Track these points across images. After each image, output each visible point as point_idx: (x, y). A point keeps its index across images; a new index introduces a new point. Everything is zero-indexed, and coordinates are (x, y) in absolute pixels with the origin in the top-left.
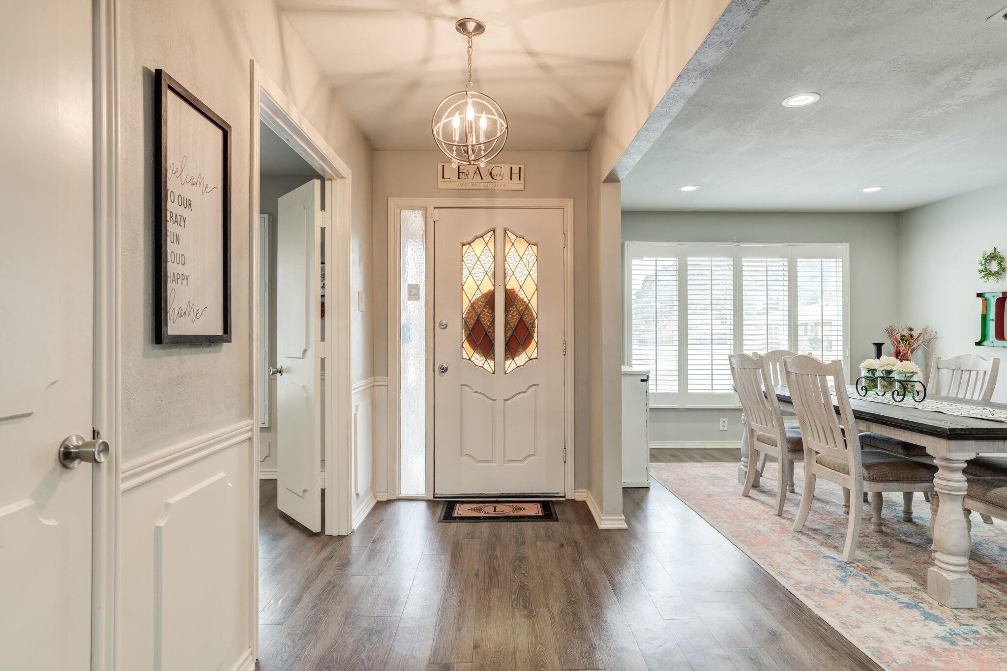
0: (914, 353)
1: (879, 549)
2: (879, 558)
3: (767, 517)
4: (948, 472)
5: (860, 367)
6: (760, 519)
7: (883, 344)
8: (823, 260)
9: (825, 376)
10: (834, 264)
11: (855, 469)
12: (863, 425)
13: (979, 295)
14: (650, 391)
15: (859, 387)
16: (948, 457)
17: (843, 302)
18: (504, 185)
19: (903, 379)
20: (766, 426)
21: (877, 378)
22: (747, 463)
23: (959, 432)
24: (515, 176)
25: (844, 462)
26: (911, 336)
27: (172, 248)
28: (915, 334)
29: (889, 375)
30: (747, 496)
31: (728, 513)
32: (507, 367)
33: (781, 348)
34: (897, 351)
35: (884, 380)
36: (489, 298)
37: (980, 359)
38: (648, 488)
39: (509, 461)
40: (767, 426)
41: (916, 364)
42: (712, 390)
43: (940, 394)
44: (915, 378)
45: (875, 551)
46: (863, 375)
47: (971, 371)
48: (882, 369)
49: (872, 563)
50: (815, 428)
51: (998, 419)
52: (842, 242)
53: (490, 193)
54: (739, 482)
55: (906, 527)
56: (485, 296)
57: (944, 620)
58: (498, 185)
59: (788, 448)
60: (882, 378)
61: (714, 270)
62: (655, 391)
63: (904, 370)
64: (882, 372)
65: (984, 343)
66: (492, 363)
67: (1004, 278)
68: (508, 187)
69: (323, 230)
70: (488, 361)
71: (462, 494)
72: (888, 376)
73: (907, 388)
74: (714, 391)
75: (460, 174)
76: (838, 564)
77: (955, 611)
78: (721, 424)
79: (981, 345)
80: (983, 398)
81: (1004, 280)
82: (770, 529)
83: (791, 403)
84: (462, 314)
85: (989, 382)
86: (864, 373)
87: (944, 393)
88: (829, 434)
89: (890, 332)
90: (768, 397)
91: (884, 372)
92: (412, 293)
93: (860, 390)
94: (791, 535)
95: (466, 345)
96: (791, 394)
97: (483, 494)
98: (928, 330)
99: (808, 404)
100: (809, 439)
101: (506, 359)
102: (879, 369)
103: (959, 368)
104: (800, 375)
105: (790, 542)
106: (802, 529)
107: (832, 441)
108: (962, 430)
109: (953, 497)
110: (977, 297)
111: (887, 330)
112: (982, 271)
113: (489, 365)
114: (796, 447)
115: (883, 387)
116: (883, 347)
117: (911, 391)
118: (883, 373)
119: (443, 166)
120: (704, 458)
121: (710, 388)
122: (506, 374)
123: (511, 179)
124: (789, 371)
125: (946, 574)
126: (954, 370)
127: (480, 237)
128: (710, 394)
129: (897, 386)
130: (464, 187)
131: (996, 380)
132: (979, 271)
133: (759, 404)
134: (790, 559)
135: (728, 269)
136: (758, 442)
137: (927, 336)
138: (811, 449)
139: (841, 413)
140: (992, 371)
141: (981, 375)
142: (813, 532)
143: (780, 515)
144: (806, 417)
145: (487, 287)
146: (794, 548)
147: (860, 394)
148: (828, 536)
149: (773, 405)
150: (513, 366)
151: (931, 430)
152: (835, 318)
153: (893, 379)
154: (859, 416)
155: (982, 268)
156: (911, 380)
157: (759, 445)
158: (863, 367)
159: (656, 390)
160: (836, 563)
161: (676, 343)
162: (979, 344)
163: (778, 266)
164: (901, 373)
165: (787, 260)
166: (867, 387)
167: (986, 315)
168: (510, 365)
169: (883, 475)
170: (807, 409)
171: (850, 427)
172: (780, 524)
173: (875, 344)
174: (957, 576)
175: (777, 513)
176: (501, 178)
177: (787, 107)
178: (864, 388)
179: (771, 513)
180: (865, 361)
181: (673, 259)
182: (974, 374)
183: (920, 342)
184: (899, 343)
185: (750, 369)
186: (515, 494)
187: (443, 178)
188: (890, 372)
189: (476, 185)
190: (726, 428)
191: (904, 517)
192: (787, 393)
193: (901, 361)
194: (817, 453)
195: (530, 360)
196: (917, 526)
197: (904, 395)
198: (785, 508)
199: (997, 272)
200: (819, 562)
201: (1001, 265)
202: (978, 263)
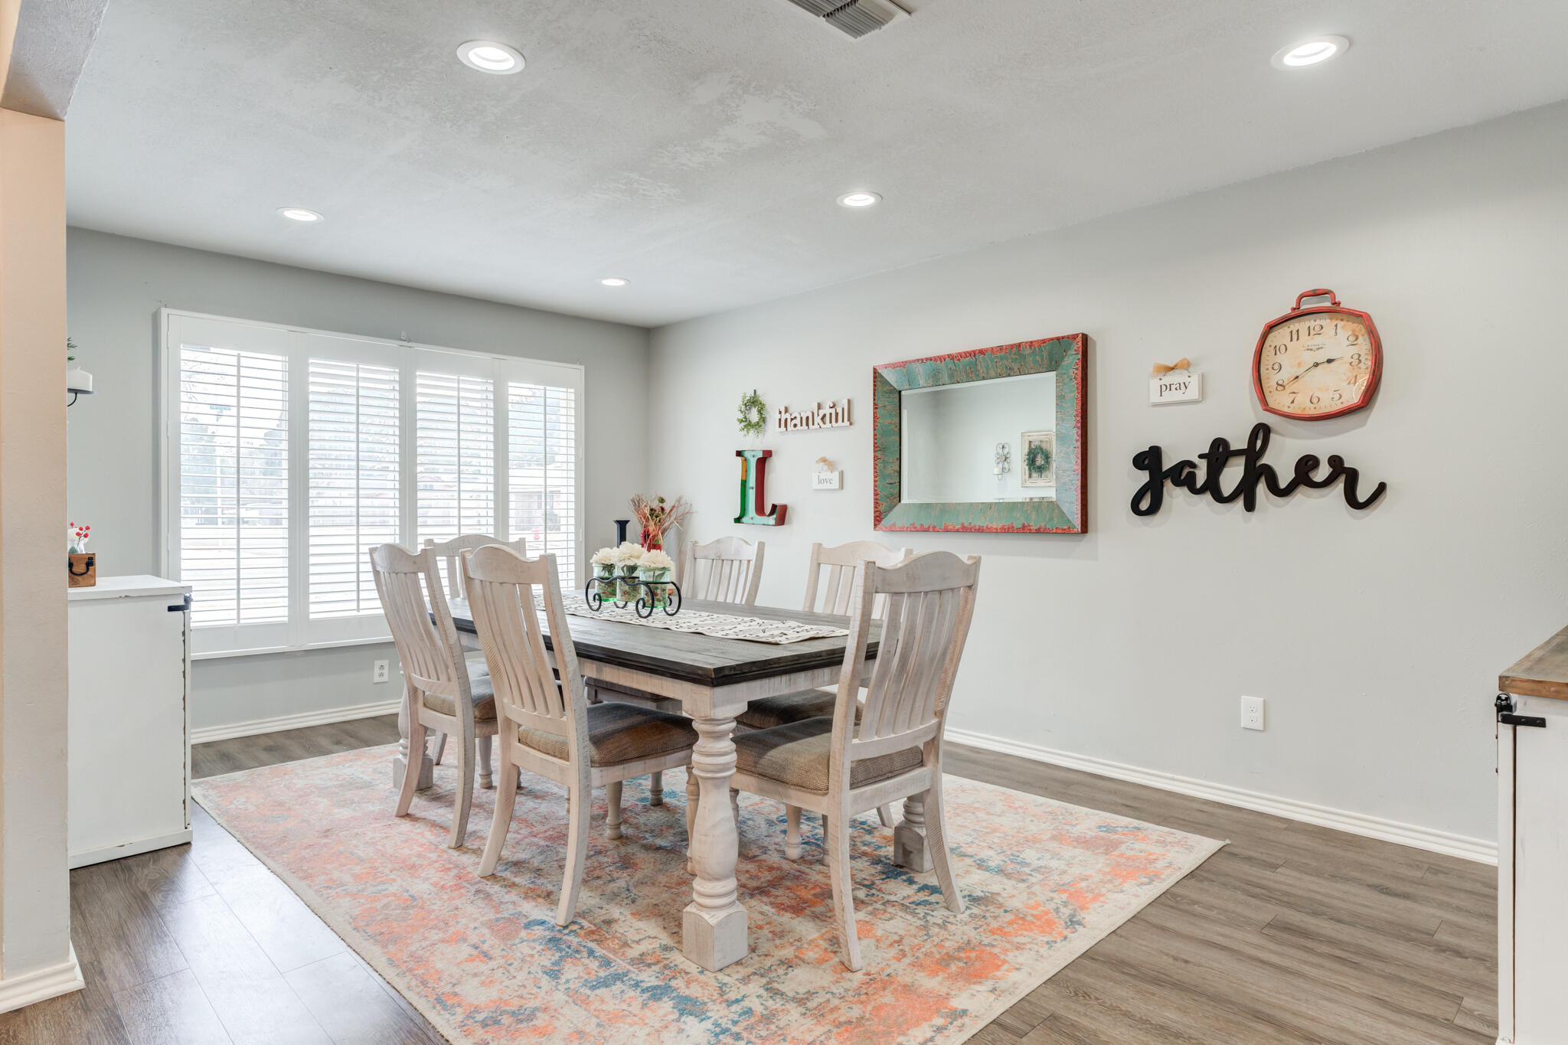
0: (666, 534)
1: (615, 875)
2: (614, 897)
3: (434, 856)
4: (711, 740)
5: (591, 561)
6: (421, 866)
7: (627, 522)
8: (548, 388)
9: (529, 584)
10: (563, 395)
11: (578, 750)
12: (591, 670)
13: (739, 454)
14: (192, 625)
15: (592, 592)
16: (712, 717)
17: (576, 456)
19: (651, 580)
20: (435, 681)
21: (616, 579)
22: (407, 748)
23: (727, 672)
25: (562, 739)
26: (663, 509)
28: (667, 506)
29: (633, 573)
30: (405, 815)
31: (358, 869)
33: (482, 531)
34: (645, 531)
35: (625, 582)
37: (743, 543)
38: (188, 843)
40: (438, 680)
41: (668, 554)
42: (358, 610)
43: (696, 597)
44: (665, 579)
45: (610, 881)
46: (595, 575)
47: (732, 561)
48: (622, 564)
49: (603, 911)
50: (515, 679)
51: (771, 640)
52: (575, 363)
54: (395, 786)
55: (656, 816)
57: (706, 1003)
59: (475, 718)
60: (623, 579)
61: (363, 387)
62: (235, 622)
63: (653, 566)
64: (622, 569)
65: (744, 520)
67: (765, 431)
72: (630, 576)
73: (657, 595)
74: (362, 613)
76: (548, 934)
77: (720, 976)
78: (377, 671)
79: (740, 522)
80: (747, 600)
81: (764, 435)
82: (435, 885)
83: (474, 632)
85: (753, 576)
86: (597, 572)
87: (701, 596)
88: (537, 691)
89: (637, 503)
90: (438, 622)
91: (625, 569)
93: (591, 598)
94: (473, 889)
96: (474, 618)
98: (683, 501)
99: (502, 638)
100: (505, 700)
102: (618, 564)
103: (719, 557)
104: (488, 583)
105: (470, 909)
106: (495, 869)
107: (543, 704)
108: (731, 668)
109: (717, 782)
110: (737, 456)
111: (633, 501)
112: (741, 421)
114: (486, 712)
115: (625, 593)
116: (628, 526)
117: (661, 599)
118: (623, 571)
120: (338, 743)
121: (355, 607)
124: (472, 576)
125: (709, 914)
126: (713, 560)
128: (356, 618)
129: (643, 589)
131: (761, 573)
132: (738, 420)
133: (423, 640)
134: (465, 950)
135: (392, 388)
136: (425, 709)
137: (681, 510)
138: (511, 720)
139: (554, 648)
140: (756, 560)
141: (745, 564)
142: (513, 869)
143: (459, 846)
144: (500, 661)
146: (476, 920)
147: (590, 607)
148: (538, 872)
149: (447, 640)
151: (689, 673)
152: (564, 482)
153: (637, 580)
154: (585, 652)
155: (741, 416)
156: (662, 581)
157: (428, 717)
158: (596, 563)
159: (239, 619)
160: (547, 933)
161: (285, 523)
162: (738, 520)
163: (475, 390)
164: (648, 570)
165: (492, 381)
166: (601, 595)
167: (746, 481)
169: (620, 751)
170: (501, 647)
171: (570, 676)
172: (457, 867)
173: (618, 522)
174: (721, 915)
175: (453, 845)
177: (469, 68)
178: (597, 597)
179: (444, 846)
180: (598, 551)
181: (280, 358)
182: (736, 564)
183: (672, 519)
184: (647, 520)
185: (406, 574)
188: (633, 569)
190: (385, 678)
191: (652, 799)
192: (467, 615)
193: (649, 550)
194: (519, 726)
196: (669, 810)
197: (653, 607)
198: (470, 827)
199: (758, 423)
200: (517, 941)
201: (762, 414)
202: (737, 409)
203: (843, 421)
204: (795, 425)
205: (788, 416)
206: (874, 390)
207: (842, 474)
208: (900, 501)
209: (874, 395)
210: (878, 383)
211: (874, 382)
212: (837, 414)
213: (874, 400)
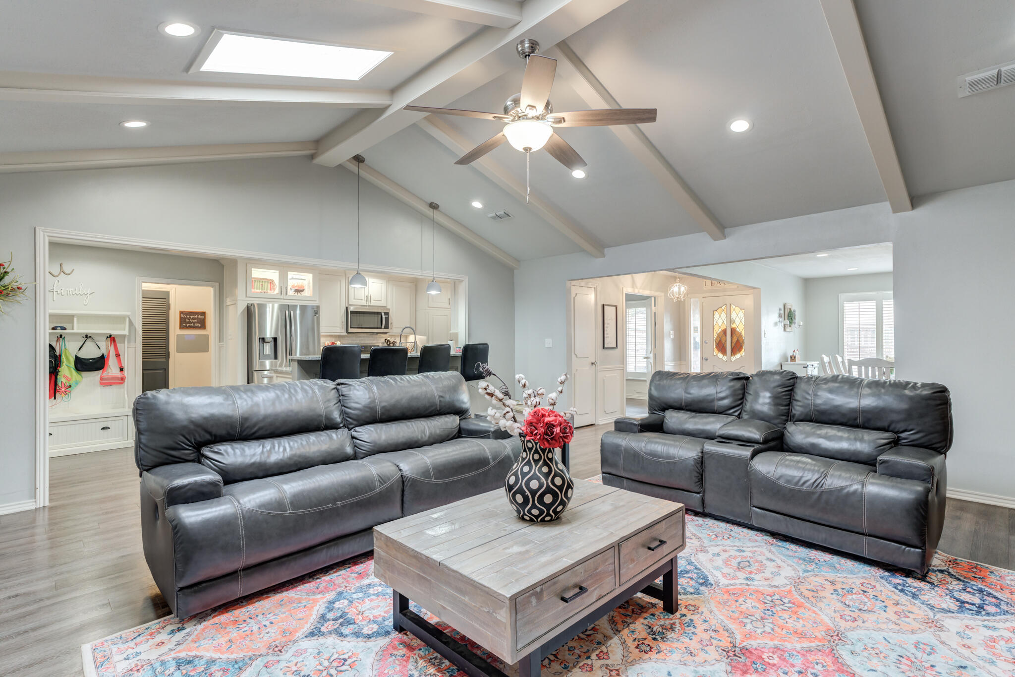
18: (729, 287)
27: (606, 332)
36: (725, 332)
53: (724, 290)
56: (723, 331)
58: (727, 287)
66: (726, 357)
69: (655, 313)
70: (724, 356)
75: (712, 284)
84: (714, 338)
92: (696, 331)
95: (716, 350)
101: (732, 356)
113: (725, 358)
122: (731, 362)
127: (721, 307)
130: (713, 289)
145: (723, 328)
150: (734, 359)
168: (733, 359)
176: (728, 284)
189: (718, 287)
195: (741, 356)
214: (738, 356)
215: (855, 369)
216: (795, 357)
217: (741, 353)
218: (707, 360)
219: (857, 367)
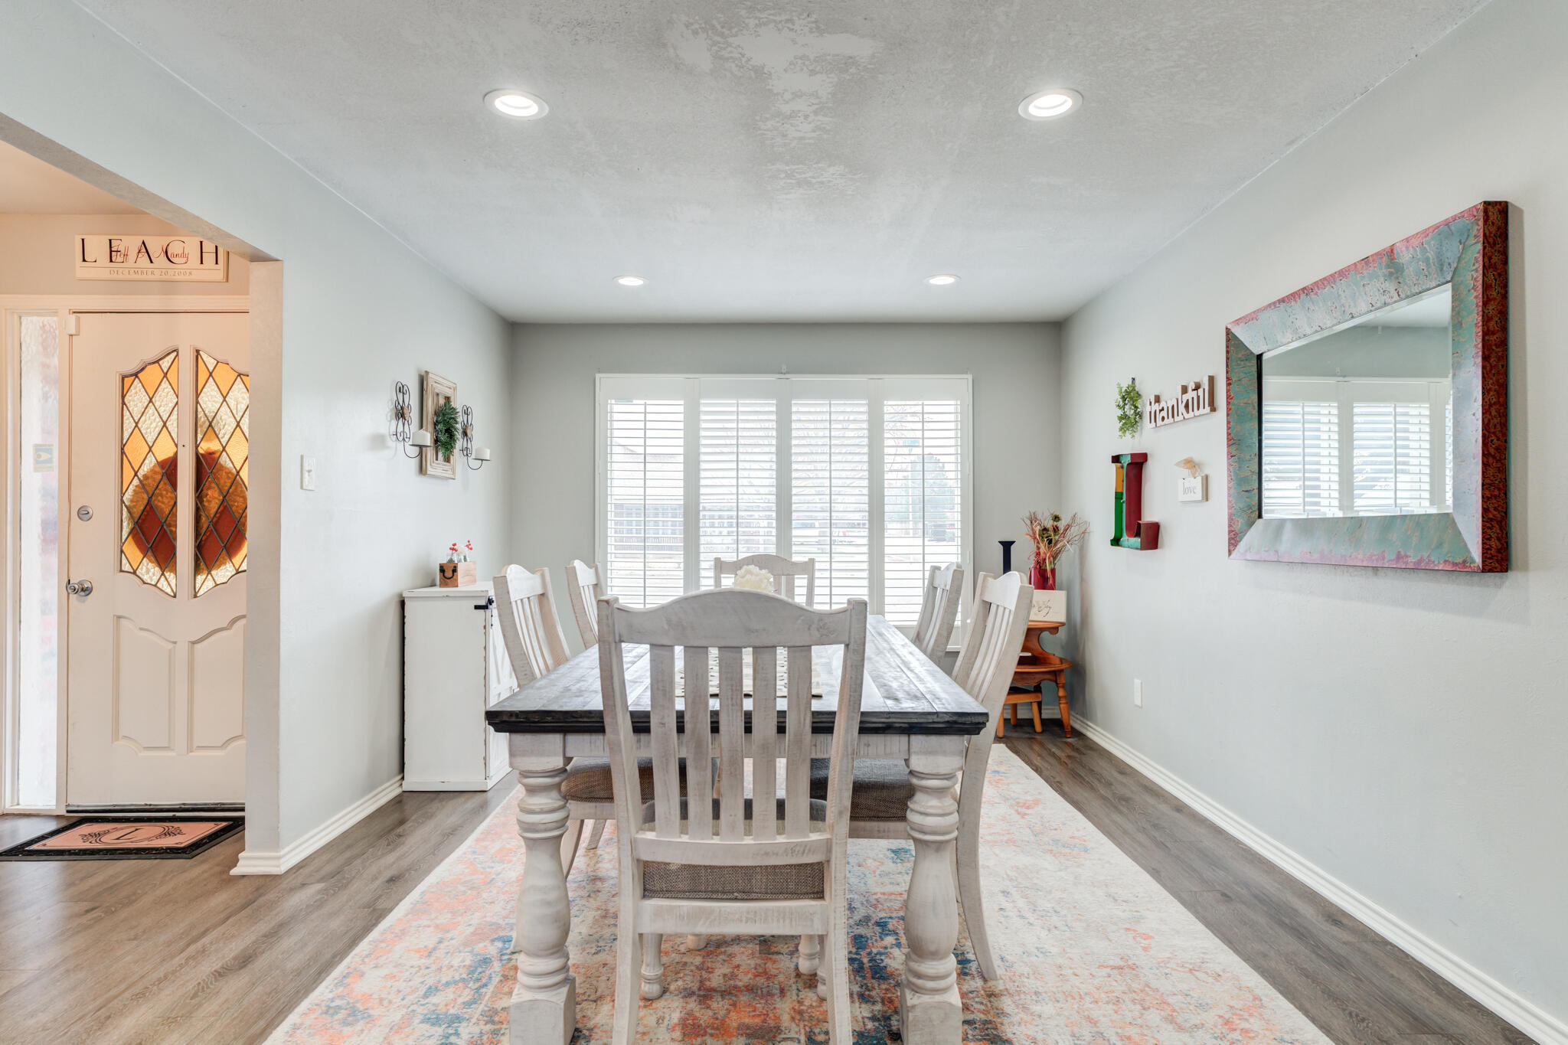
8: (925, 402)
10: (945, 409)
13: (1115, 459)
18: (190, 273)
24: (209, 258)
26: (1056, 528)
28: (1062, 525)
32: (198, 586)
34: (1037, 554)
36: (169, 469)
39: (200, 747)
52: (962, 373)
53: (169, 286)
56: (162, 464)
58: (176, 272)
65: (1119, 542)
66: (171, 578)
67: (1138, 429)
68: (197, 275)
70: (167, 574)
71: (115, 806)
75: (113, 253)
79: (1116, 545)
81: (1137, 434)
84: (123, 494)
92: (41, 459)
95: (127, 548)
97: (150, 805)
98: (1078, 521)
101: (197, 570)
110: (1113, 462)
111: (1023, 518)
113: (167, 583)
116: (1014, 549)
119: (83, 240)
122: (195, 596)
123: (202, 263)
127: (154, 363)
130: (121, 277)
132: (1117, 418)
137: (1076, 529)
145: (164, 451)
150: (210, 584)
155: (1119, 414)
162: (1114, 542)
165: (866, 402)
167: (1122, 494)
168: (205, 583)
173: (1000, 543)
176: (184, 260)
183: (1067, 540)
184: (1039, 542)
186: (206, 804)
187: (84, 260)
189: (142, 273)
195: (238, 572)
199: (1134, 419)
201: (1136, 407)
202: (1114, 405)
203: (1204, 408)
204: (1163, 418)
205: (1156, 407)
206: (1228, 359)
207: (1206, 480)
208: (1260, 516)
209: (1227, 366)
210: (1232, 349)
211: (1227, 347)
212: (1198, 397)
213: (1227, 372)
214: (224, 572)
215: (636, 661)
216: (455, 570)
217: (237, 559)
218: (86, 591)
219: (645, 648)
